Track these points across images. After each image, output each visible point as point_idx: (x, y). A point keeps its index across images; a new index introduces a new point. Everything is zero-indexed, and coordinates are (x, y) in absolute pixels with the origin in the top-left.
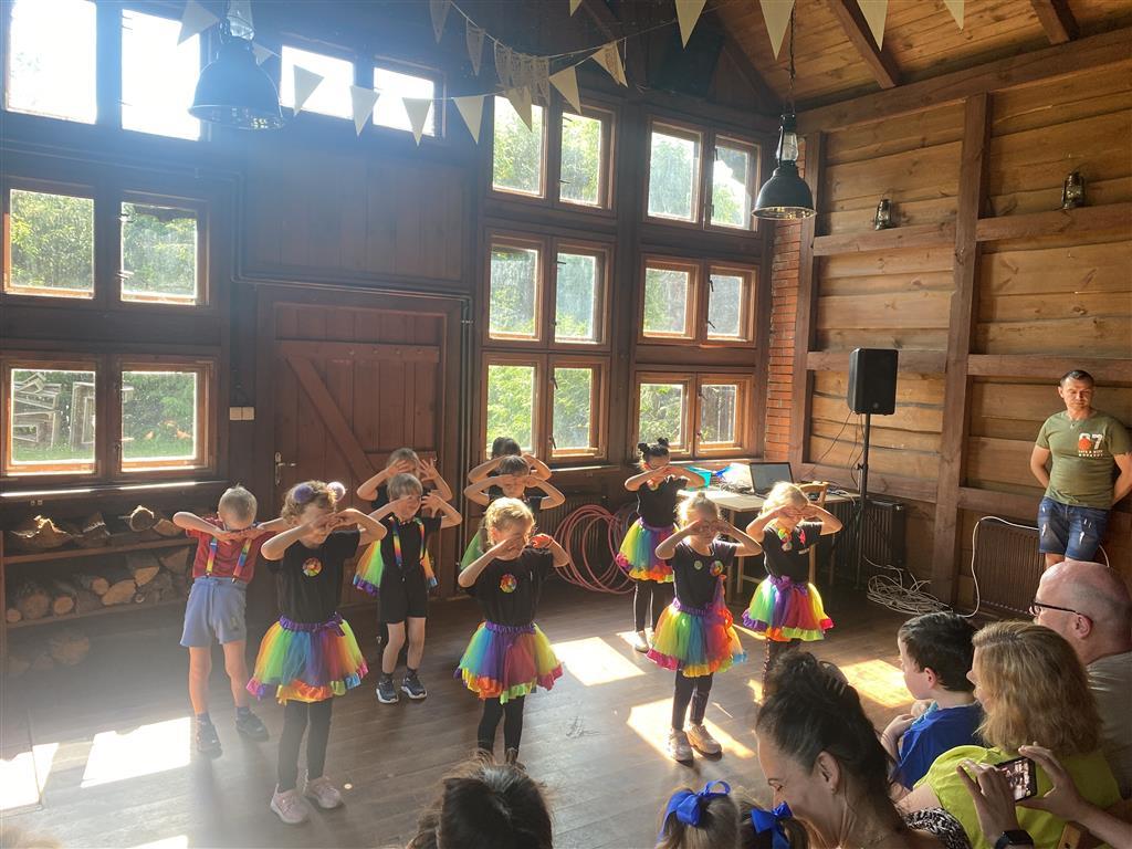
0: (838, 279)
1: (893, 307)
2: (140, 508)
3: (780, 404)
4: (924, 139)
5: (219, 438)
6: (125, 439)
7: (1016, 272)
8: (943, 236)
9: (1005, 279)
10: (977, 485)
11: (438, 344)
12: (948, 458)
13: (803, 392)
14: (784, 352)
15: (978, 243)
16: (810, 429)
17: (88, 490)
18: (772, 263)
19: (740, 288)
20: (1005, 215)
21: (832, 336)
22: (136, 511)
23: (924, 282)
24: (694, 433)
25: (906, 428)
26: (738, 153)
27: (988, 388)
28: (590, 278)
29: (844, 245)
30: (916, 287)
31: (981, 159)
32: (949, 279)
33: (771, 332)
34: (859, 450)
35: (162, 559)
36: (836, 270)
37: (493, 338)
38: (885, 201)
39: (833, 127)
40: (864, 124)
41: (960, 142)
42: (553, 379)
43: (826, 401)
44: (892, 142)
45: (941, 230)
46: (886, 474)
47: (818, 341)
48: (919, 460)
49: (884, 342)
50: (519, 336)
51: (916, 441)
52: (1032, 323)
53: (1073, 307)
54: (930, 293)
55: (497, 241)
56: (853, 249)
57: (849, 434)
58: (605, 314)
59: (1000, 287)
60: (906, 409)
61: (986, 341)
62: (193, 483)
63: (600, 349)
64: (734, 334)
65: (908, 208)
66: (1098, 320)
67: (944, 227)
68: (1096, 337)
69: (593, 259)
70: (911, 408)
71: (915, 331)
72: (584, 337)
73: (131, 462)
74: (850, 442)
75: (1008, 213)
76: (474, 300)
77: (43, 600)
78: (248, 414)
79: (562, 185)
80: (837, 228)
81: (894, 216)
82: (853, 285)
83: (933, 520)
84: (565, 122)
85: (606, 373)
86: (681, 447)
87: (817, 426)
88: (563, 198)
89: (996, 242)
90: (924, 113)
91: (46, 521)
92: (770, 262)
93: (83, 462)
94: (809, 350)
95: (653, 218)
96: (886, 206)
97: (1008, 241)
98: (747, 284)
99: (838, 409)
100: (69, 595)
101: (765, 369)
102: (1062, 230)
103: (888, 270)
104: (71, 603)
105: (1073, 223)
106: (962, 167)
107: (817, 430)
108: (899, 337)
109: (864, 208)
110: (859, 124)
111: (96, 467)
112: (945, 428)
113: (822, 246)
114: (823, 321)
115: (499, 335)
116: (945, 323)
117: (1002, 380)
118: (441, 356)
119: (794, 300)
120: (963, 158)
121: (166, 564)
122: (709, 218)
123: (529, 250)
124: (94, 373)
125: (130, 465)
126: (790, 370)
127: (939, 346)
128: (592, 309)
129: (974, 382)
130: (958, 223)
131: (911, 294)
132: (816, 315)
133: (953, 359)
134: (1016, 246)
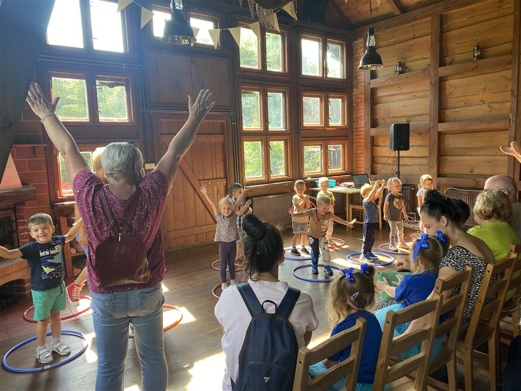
0: (381, 97)
1: (405, 106)
3: (360, 151)
4: (414, 35)
7: (455, 88)
8: (425, 75)
9: (451, 91)
10: (444, 176)
11: (223, 133)
12: (432, 166)
13: (369, 146)
14: (360, 130)
15: (439, 77)
16: (373, 161)
19: (340, 103)
20: (450, 64)
21: (380, 121)
23: (417, 95)
24: (326, 166)
25: (414, 156)
26: (336, 46)
27: (447, 136)
28: (280, 102)
29: (383, 82)
30: (414, 97)
31: (439, 42)
32: (428, 93)
33: (354, 121)
34: (395, 167)
36: (380, 93)
37: (245, 130)
38: (400, 63)
40: (389, 30)
41: (430, 36)
42: (269, 146)
43: (379, 148)
44: (402, 37)
46: (407, 175)
47: (374, 124)
48: (420, 168)
49: (403, 121)
50: (254, 129)
51: (418, 161)
52: (464, 108)
53: (479, 100)
54: (421, 99)
55: (244, 89)
56: (387, 84)
57: (390, 161)
58: (288, 117)
59: (449, 94)
60: (413, 148)
61: (445, 117)
63: (287, 132)
64: (339, 123)
65: (409, 64)
66: (489, 105)
67: (425, 71)
68: (489, 112)
69: (281, 94)
70: (416, 148)
71: (415, 116)
72: (280, 128)
74: (390, 164)
78: (152, 166)
79: (267, 63)
80: (380, 75)
81: (403, 69)
82: (387, 99)
84: (267, 37)
85: (290, 143)
86: (321, 172)
87: (376, 159)
88: (268, 69)
89: (448, 76)
90: (414, 24)
92: (352, 92)
94: (371, 128)
95: (305, 76)
96: (400, 65)
97: (452, 75)
98: (343, 102)
99: (386, 150)
101: (352, 137)
102: (473, 69)
103: (403, 91)
105: (477, 66)
106: (431, 46)
107: (376, 161)
108: (408, 119)
109: (390, 66)
110: (387, 31)
112: (430, 155)
113: (374, 83)
114: (376, 115)
115: (247, 129)
116: (427, 111)
117: (452, 132)
118: (225, 138)
119: (363, 107)
120: (431, 42)
122: (326, 74)
123: (256, 92)
126: (363, 137)
127: (426, 121)
128: (282, 116)
129: (441, 134)
130: (431, 69)
131: (412, 101)
132: (373, 112)
133: (432, 125)
134: (455, 78)
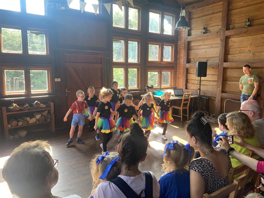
0: (193, 46)
1: (206, 52)
2: (36, 101)
3: (180, 76)
4: (213, 12)
5: (53, 85)
6: (31, 86)
7: (235, 43)
8: (218, 35)
9: (232, 44)
10: (225, 92)
11: (101, 63)
12: (219, 86)
13: (185, 73)
14: (181, 64)
15: (226, 36)
16: (187, 82)
17: (24, 98)
18: (178, 43)
19: (171, 49)
20: (232, 29)
21: (192, 60)
22: (35, 102)
23: (213, 46)
24: (160, 83)
25: (209, 80)
26: (169, 17)
27: (228, 70)
28: (136, 47)
29: (195, 38)
30: (211, 47)
31: (226, 16)
32: (219, 45)
33: (178, 59)
34: (198, 86)
35: (42, 113)
36: (193, 44)
37: (114, 61)
38: (204, 27)
39: (192, 10)
40: (199, 9)
41: (222, 12)
42: (128, 71)
43: (191, 75)
44: (205, 13)
45: (217, 33)
46: (204, 91)
47: (188, 61)
48: (212, 87)
49: (204, 60)
50: (120, 61)
51: (211, 83)
52: (238, 55)
53: (248, 50)
54: (215, 49)
55: (114, 39)
56: (197, 39)
57: (196, 82)
58: (139, 56)
59: (231, 46)
60: (209, 76)
61: (228, 59)
62: (47, 96)
63: (139, 64)
64: (169, 60)
65: (209, 29)
66: (253, 53)
68: (253, 57)
69: (136, 43)
70: (210, 76)
71: (211, 58)
72: (135, 61)
73: (33, 91)
74: (196, 84)
75: (233, 29)
76: (109, 53)
77: (16, 122)
78: (59, 80)
79: (129, 25)
80: (193, 34)
81: (206, 31)
82: (196, 47)
83: (215, 101)
84: (129, 10)
85: (140, 70)
86: (158, 86)
87: (188, 81)
88: (129, 28)
89: (230, 36)
90: (213, 6)
91: (15, 104)
92: (177, 43)
93: (23, 92)
94: (187, 63)
95: (150, 33)
96: (204, 29)
97: (233, 35)
98: (172, 48)
99: (194, 77)
100: (22, 121)
101: (177, 67)
102: (245, 32)
103: (205, 43)
104: (22, 123)
105: (248, 31)
106: (222, 18)
107: (188, 82)
108: (207, 59)
109: (199, 29)
110: (198, 9)
111: (26, 93)
112: (218, 80)
113: (189, 39)
114: (190, 56)
115: (115, 61)
116: (218, 55)
117: (231, 68)
118: (102, 66)
119: (183, 51)
120: (222, 16)
121: (43, 114)
122: (163, 33)
123: (122, 41)
124: (24, 71)
125: (33, 92)
126: (182, 68)
127: (217, 61)
128: (136, 55)
129: (225, 69)
130: (221, 32)
131: (210, 49)
132: (188, 55)
133: (220, 64)
134: (234, 37)
